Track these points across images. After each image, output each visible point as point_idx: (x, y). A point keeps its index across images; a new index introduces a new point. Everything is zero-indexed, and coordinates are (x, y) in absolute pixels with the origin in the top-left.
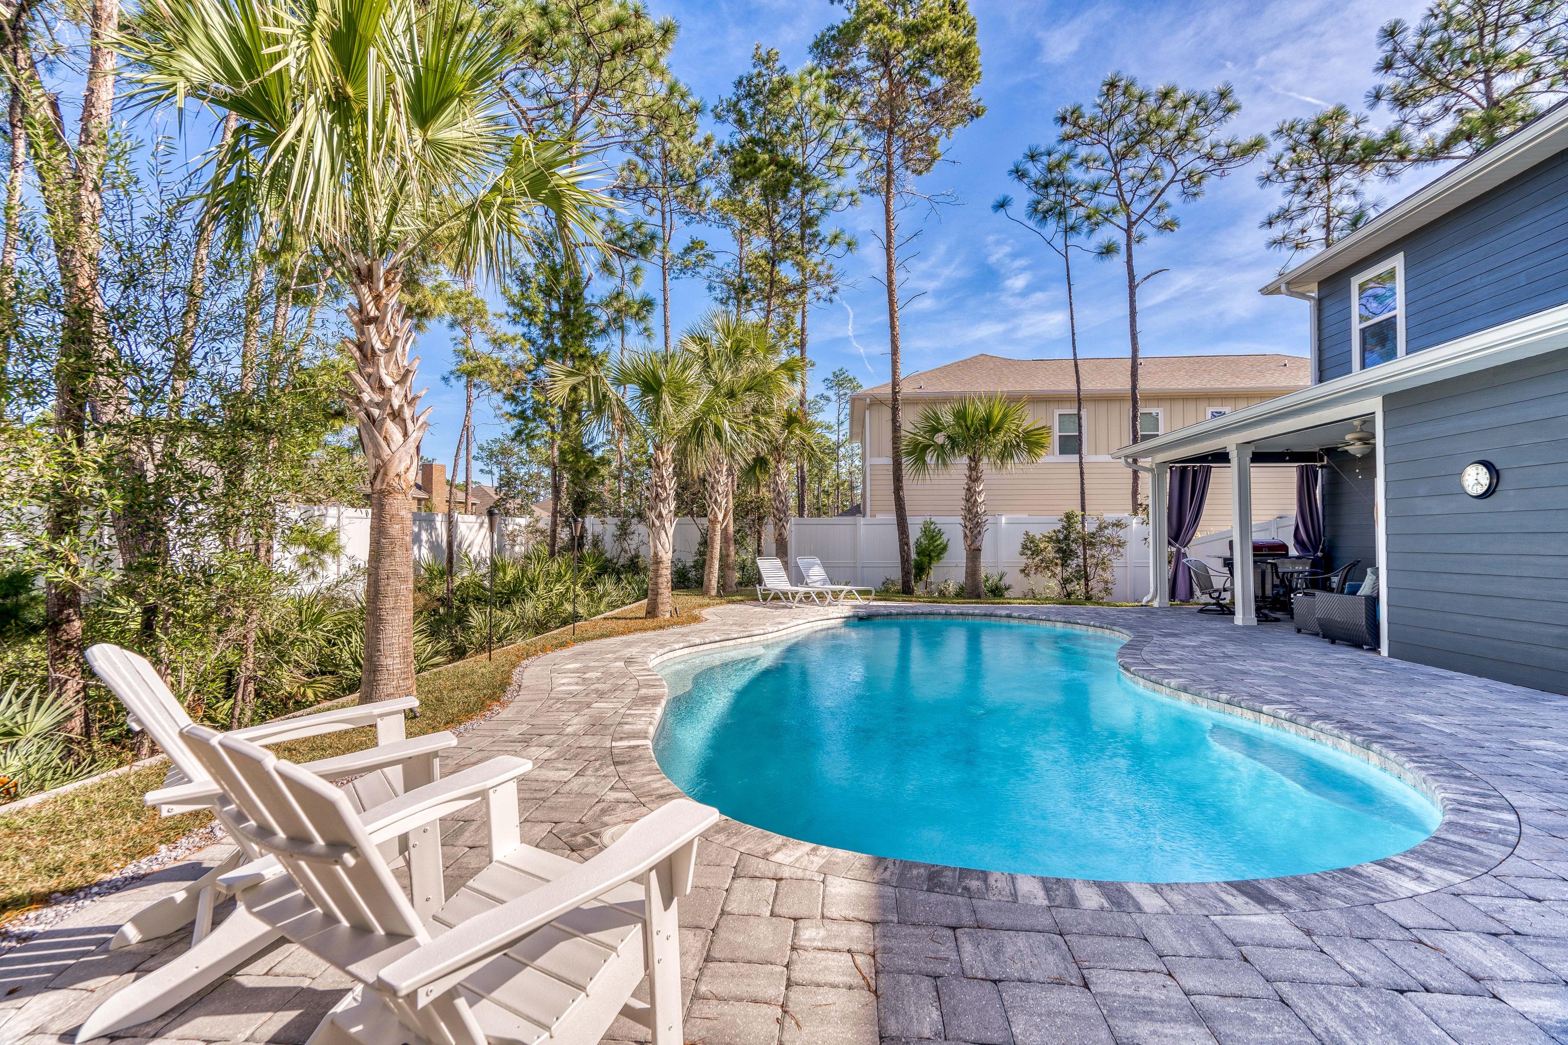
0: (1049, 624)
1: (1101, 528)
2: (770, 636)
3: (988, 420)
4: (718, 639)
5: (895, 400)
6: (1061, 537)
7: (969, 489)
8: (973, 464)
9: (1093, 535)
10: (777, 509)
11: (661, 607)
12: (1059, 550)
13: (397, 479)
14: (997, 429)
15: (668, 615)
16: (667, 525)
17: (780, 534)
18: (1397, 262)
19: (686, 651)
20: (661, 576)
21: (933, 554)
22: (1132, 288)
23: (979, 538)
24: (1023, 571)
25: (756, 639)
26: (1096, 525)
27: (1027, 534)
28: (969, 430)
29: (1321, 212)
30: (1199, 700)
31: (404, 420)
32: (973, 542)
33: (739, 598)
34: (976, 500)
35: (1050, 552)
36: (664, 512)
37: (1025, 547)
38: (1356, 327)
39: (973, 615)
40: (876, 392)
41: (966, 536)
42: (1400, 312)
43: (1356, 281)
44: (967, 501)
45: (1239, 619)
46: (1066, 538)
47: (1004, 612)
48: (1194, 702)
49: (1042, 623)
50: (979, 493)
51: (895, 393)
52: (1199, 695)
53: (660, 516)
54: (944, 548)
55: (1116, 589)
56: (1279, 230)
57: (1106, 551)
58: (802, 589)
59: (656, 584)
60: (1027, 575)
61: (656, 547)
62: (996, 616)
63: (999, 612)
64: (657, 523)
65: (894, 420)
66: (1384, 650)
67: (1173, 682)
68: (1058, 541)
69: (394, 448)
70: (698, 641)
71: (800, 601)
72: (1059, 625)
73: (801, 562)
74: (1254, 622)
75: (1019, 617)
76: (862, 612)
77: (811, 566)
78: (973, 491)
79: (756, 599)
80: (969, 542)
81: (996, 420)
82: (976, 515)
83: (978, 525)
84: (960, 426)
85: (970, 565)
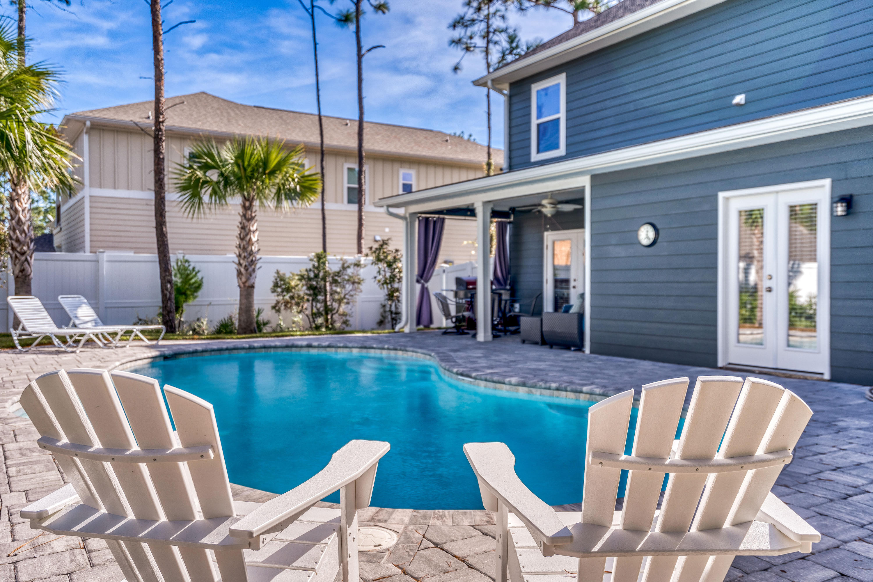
0: (346, 351)
1: (344, 268)
3: (265, 163)
5: (158, 129)
6: (312, 275)
7: (243, 228)
8: (247, 204)
9: (338, 274)
10: (18, 240)
12: (310, 287)
14: (273, 173)
17: (22, 271)
18: (561, 79)
21: (188, 292)
22: (360, 56)
23: (254, 275)
24: (274, 307)
26: (340, 266)
27: (278, 272)
28: (245, 170)
29: (483, 25)
30: (533, 390)
32: (248, 279)
34: (250, 239)
35: (302, 290)
37: (276, 285)
38: (535, 122)
39: (275, 347)
40: (97, 115)
41: (239, 273)
42: (562, 115)
43: (536, 88)
44: (242, 239)
45: (481, 337)
46: (316, 276)
47: (304, 343)
48: (530, 393)
49: (340, 350)
50: (254, 232)
51: (158, 123)
52: (534, 386)
54: (198, 287)
55: (352, 321)
56: (459, 33)
57: (349, 287)
58: (65, 331)
60: (278, 311)
62: (297, 347)
63: (299, 343)
65: (157, 151)
66: (587, 349)
67: (514, 380)
68: (309, 279)
72: (355, 351)
73: (65, 301)
74: (490, 337)
75: (319, 347)
78: (247, 230)
79: (14, 347)
80: (244, 279)
81: (273, 164)
82: (251, 253)
83: (252, 262)
84: (238, 166)
85: (244, 301)
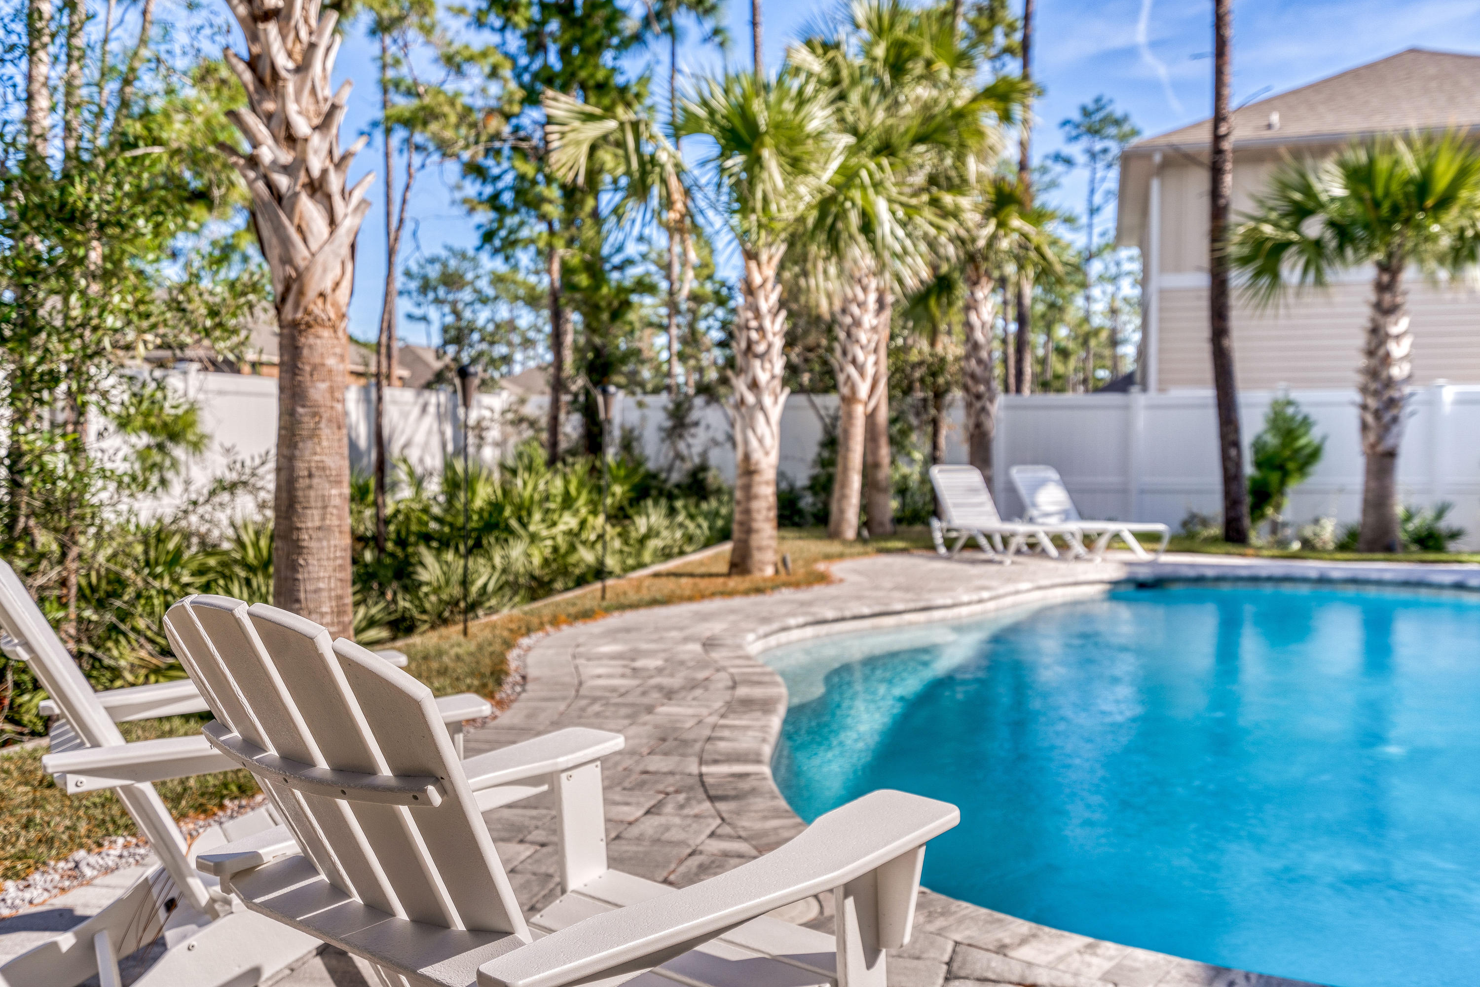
2: (964, 611)
3: (1423, 185)
4: (866, 611)
5: (1217, 151)
7: (1375, 330)
8: (1385, 278)
10: (971, 377)
11: (757, 556)
13: (320, 302)
14: (1445, 202)
15: (769, 571)
16: (767, 400)
17: (978, 425)
19: (810, 631)
20: (756, 497)
21: (1291, 466)
23: (1395, 430)
25: (937, 614)
28: (1377, 204)
31: (329, 197)
32: (1380, 439)
33: (900, 544)
34: (1388, 355)
36: (763, 377)
40: (1175, 140)
41: (1365, 427)
44: (1370, 354)
50: (1398, 337)
51: (1218, 138)
53: (754, 385)
54: (1314, 455)
58: (1020, 528)
59: (747, 512)
61: (746, 442)
64: (750, 398)
65: (1215, 193)
69: (314, 246)
70: (830, 614)
71: (1018, 552)
73: (1020, 476)
76: (1144, 573)
77: (1042, 483)
78: (1382, 333)
79: (931, 547)
80: (1372, 438)
81: (1441, 183)
82: (1390, 383)
83: (1392, 403)
84: (1360, 199)
85: (1373, 484)
